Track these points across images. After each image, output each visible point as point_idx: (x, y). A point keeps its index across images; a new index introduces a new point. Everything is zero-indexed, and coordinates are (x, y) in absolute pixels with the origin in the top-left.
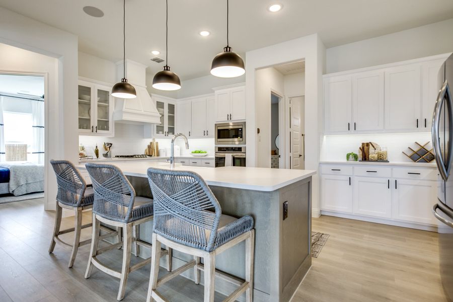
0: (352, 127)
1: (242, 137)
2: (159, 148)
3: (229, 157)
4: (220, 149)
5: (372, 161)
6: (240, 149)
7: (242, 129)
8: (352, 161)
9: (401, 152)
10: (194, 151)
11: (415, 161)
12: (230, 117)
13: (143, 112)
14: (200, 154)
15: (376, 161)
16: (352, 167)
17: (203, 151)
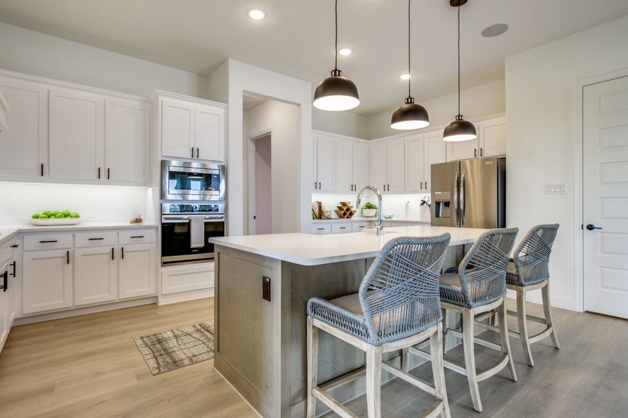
0: (318, 187)
1: (218, 190)
7: (218, 176)
12: (196, 152)
16: (330, 226)
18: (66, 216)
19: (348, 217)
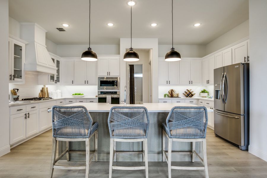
0: (168, 83)
1: (117, 86)
2: (49, 92)
3: (109, 97)
4: (102, 93)
5: (175, 97)
6: (116, 93)
7: (117, 81)
8: (167, 98)
9: (182, 93)
10: (74, 94)
11: (187, 97)
12: (109, 73)
13: (47, 65)
14: (80, 96)
15: (177, 97)
16: (171, 101)
17: (81, 94)
18: (79, 94)
19: (190, 97)
